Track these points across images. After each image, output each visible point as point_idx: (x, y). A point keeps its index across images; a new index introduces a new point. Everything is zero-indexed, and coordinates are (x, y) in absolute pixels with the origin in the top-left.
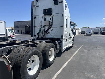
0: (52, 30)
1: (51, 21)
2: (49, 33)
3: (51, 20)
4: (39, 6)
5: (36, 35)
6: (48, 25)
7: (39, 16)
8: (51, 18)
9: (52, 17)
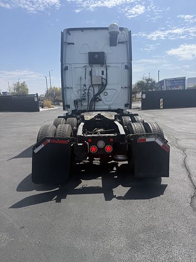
0: (106, 94)
1: (104, 77)
2: (100, 100)
3: (103, 74)
4: (73, 44)
5: (69, 105)
6: (98, 85)
7: (77, 66)
8: (103, 72)
9: (107, 70)
